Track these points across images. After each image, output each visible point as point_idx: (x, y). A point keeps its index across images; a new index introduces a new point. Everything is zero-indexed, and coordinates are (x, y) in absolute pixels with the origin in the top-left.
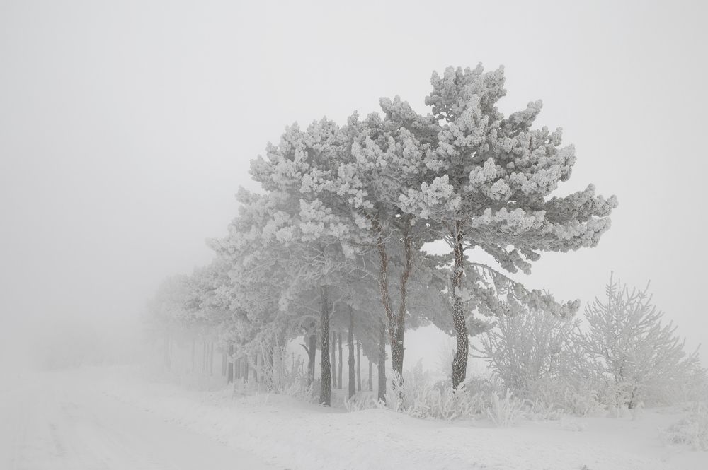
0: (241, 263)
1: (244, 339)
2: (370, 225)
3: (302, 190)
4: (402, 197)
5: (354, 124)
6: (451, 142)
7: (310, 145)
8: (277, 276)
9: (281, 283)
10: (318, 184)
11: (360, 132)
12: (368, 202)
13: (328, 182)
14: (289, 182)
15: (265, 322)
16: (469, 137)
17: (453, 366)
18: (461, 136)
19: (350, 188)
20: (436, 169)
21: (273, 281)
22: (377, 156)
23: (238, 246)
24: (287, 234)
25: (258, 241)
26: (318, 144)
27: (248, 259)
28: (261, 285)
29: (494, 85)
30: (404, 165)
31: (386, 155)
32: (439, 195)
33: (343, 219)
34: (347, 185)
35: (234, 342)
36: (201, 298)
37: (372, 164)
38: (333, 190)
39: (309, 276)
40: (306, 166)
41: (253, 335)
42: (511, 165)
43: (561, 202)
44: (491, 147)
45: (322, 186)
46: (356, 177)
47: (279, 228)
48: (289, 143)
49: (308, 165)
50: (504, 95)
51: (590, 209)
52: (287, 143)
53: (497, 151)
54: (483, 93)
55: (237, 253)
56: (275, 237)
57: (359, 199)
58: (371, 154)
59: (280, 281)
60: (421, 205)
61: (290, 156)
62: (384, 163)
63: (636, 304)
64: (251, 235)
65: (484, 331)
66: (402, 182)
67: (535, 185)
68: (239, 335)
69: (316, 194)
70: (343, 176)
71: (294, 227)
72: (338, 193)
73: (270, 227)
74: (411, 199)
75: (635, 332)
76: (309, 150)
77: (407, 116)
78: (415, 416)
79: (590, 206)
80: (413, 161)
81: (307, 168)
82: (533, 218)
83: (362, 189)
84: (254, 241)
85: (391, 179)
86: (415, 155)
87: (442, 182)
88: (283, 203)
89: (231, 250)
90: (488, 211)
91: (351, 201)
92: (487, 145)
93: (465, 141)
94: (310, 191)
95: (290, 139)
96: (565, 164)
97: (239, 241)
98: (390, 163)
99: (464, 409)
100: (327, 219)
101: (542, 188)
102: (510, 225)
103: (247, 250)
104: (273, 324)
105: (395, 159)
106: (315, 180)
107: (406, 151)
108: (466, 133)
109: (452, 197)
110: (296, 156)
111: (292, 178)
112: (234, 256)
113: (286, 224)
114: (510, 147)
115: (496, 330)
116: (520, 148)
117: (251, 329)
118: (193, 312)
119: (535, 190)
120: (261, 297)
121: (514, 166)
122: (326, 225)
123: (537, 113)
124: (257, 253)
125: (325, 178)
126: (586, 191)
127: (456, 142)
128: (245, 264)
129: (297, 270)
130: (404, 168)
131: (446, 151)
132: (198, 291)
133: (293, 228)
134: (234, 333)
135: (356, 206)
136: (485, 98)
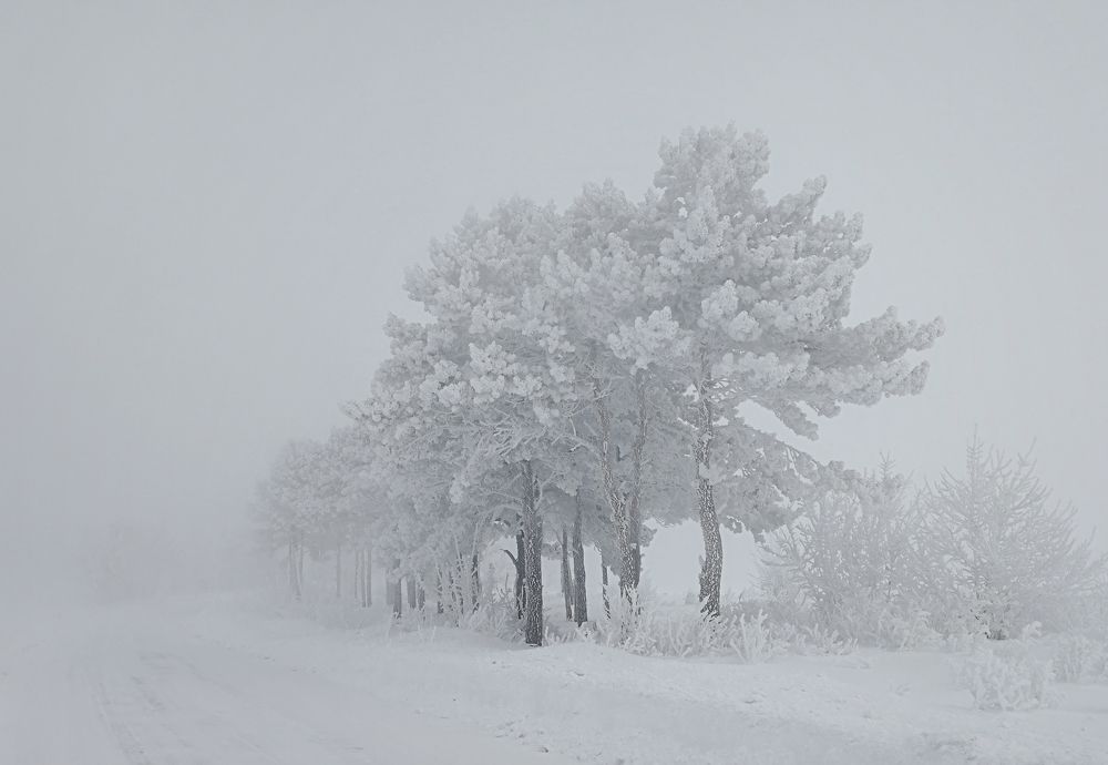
0: (392, 435)
1: (410, 545)
2: (572, 378)
3: (472, 330)
4: (612, 338)
5: (549, 221)
6: (677, 258)
7: (482, 259)
8: (452, 449)
9: (457, 459)
10: (495, 319)
11: (559, 232)
12: (567, 343)
13: (510, 317)
14: (455, 318)
15: (442, 516)
16: (702, 248)
17: (701, 579)
18: (689, 248)
19: (541, 325)
20: (659, 295)
21: (445, 456)
22: (576, 277)
23: (386, 412)
24: (453, 393)
25: (415, 401)
26: (493, 260)
27: (401, 430)
28: (428, 463)
29: (749, 158)
30: (615, 289)
31: (588, 276)
32: (658, 335)
33: (533, 369)
34: (536, 321)
35: (396, 550)
36: (344, 479)
37: (568, 290)
38: (517, 328)
39: (492, 450)
40: (478, 292)
41: (423, 537)
42: (766, 285)
43: (848, 335)
44: (738, 259)
45: (500, 322)
46: (548, 308)
47: (443, 385)
48: (452, 259)
49: (480, 291)
50: (766, 172)
51: (896, 341)
52: (448, 259)
53: (746, 265)
54: (728, 176)
55: (385, 421)
56: (438, 399)
57: (553, 340)
58: (565, 274)
59: (455, 455)
60: (638, 347)
61: (454, 279)
62: (585, 288)
63: (1013, 475)
64: (404, 395)
65: (782, 523)
66: (614, 311)
67: (791, 318)
68: (403, 538)
69: (493, 335)
70: (529, 308)
71: (464, 383)
72: (524, 333)
73: (430, 384)
74: (625, 340)
75: (1011, 520)
76: (482, 268)
77: (621, 213)
78: (635, 652)
79: (896, 336)
80: (626, 284)
81: (479, 295)
82: (790, 366)
83: (558, 324)
84: (410, 404)
85: (599, 308)
86: (629, 275)
87: (662, 317)
88: (449, 347)
89: (376, 418)
90: (728, 357)
91: (542, 343)
92: (732, 258)
93: (697, 255)
94: (483, 331)
95: (453, 254)
96: (837, 284)
97: (388, 404)
98: (595, 286)
99: (704, 640)
100: (508, 371)
101: (803, 323)
102: (758, 376)
103: (400, 417)
104: (451, 520)
105: (602, 280)
106: (490, 315)
107: (615, 271)
108: (698, 242)
109: (680, 337)
110: (462, 278)
111: (459, 311)
112: (381, 427)
113: (451, 379)
114: (763, 260)
115: (803, 520)
116: (780, 261)
117: (419, 529)
118: (332, 502)
119: (793, 325)
120: (428, 480)
121: (769, 288)
122: (508, 378)
123: (817, 196)
124: (414, 420)
125: (504, 310)
126: (884, 317)
127: (683, 257)
128: (397, 437)
129: (475, 442)
130: (615, 294)
131: (670, 270)
132: (338, 468)
133: (462, 385)
134: (395, 536)
135: (551, 350)
136: (732, 182)
